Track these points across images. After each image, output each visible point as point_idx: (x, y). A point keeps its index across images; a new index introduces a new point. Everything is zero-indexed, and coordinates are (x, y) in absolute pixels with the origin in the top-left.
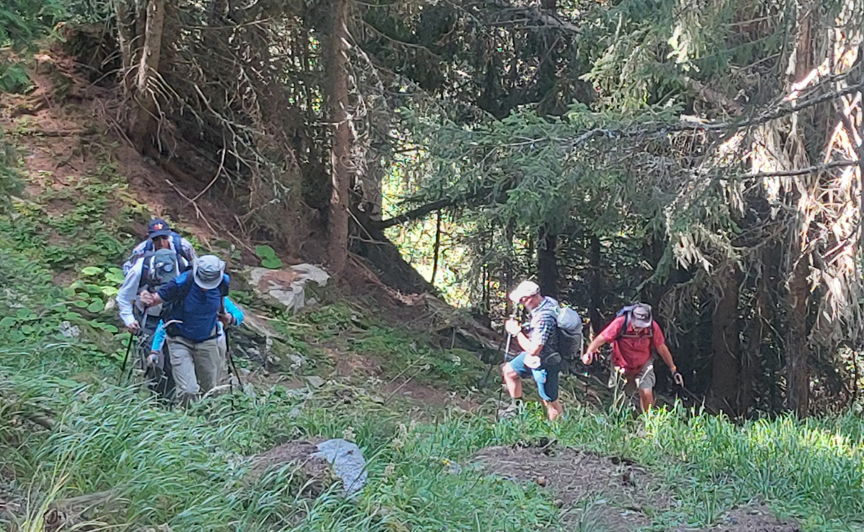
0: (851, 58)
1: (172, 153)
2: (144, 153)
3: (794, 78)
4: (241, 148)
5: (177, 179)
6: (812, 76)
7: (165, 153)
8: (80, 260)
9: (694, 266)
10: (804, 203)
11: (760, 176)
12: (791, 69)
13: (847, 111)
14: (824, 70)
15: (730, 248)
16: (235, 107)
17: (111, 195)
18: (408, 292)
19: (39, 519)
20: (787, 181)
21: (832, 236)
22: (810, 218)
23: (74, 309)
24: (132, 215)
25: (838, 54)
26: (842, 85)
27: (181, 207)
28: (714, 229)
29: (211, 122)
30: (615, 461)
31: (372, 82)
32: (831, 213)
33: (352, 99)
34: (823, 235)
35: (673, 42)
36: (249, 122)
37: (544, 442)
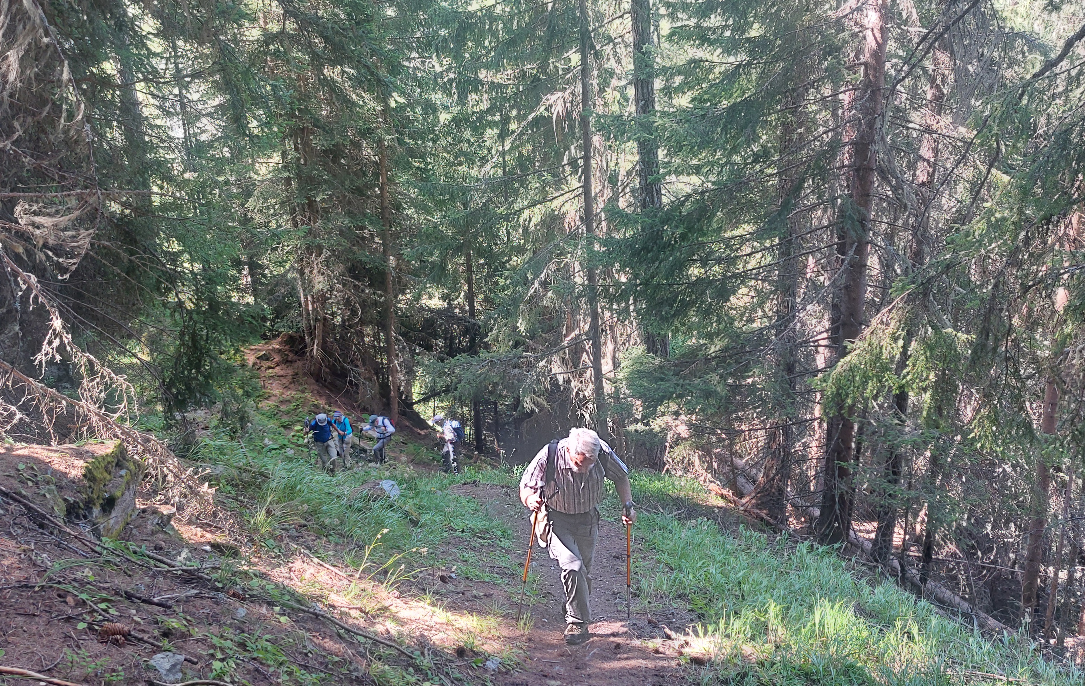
0: (587, 327)
1: (328, 381)
2: (317, 381)
3: (566, 336)
4: (354, 377)
5: (331, 391)
6: (573, 335)
7: (325, 381)
8: (294, 424)
9: (532, 411)
10: (573, 384)
11: (555, 374)
12: (564, 332)
13: (587, 348)
14: (577, 332)
15: (545, 403)
16: (352, 361)
17: (305, 398)
18: (422, 429)
19: (263, 512)
20: (566, 376)
21: (584, 396)
22: (576, 390)
23: (292, 443)
24: (314, 405)
25: (582, 325)
26: (584, 337)
27: (332, 401)
28: (539, 397)
29: (343, 367)
30: (503, 487)
31: (404, 348)
32: (584, 388)
33: (397, 355)
34: (581, 396)
35: (519, 325)
36: (357, 366)
37: (475, 481)
